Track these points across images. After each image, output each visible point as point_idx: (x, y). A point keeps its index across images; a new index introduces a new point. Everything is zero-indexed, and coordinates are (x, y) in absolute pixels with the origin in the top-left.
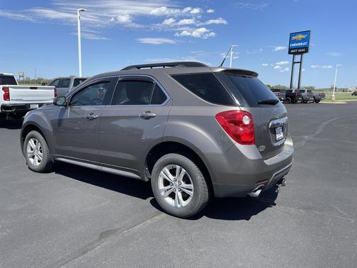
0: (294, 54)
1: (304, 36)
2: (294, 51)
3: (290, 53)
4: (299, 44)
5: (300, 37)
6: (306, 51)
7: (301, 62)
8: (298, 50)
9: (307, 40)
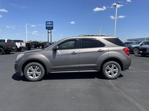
0: (48, 29)
1: (51, 23)
2: (48, 28)
3: (46, 29)
4: (49, 26)
5: (50, 23)
6: (52, 29)
7: (51, 33)
8: (50, 28)
9: (52, 24)
